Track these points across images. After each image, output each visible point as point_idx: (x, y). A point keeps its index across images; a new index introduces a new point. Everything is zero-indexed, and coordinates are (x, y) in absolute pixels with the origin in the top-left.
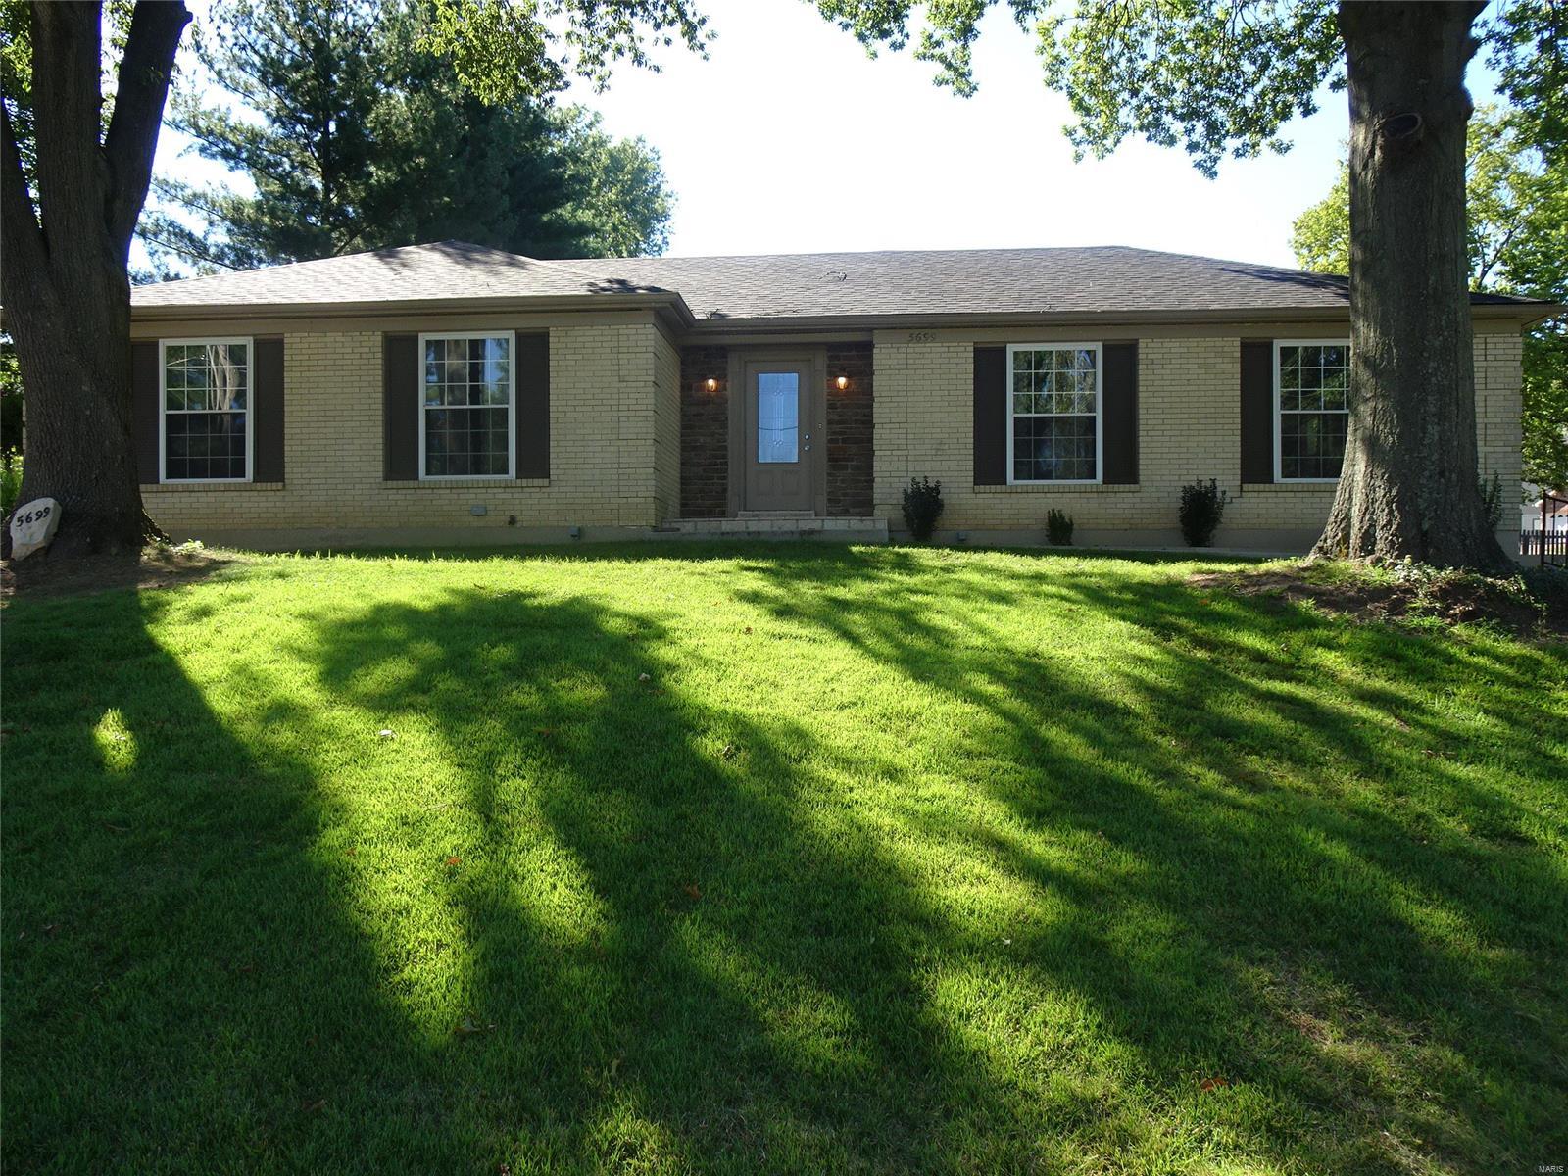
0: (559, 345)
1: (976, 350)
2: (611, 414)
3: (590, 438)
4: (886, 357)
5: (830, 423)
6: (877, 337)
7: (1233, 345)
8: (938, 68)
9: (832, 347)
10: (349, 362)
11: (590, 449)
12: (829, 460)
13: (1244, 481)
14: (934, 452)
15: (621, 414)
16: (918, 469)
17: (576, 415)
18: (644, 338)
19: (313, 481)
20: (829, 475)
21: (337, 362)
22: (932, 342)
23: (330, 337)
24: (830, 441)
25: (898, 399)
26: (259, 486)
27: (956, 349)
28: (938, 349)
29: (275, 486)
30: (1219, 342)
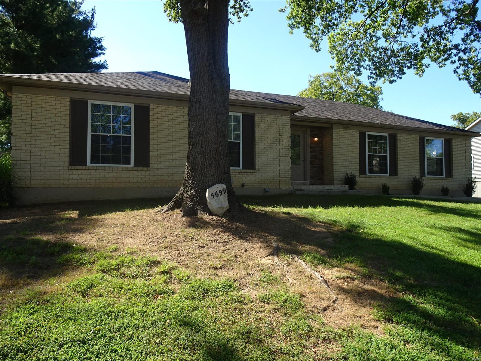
0: (259, 120)
1: (359, 133)
2: (276, 147)
4: (337, 133)
5: (311, 152)
6: (334, 126)
7: (417, 137)
9: (312, 128)
10: (179, 119)
11: (270, 159)
12: (311, 164)
14: (349, 164)
15: (280, 147)
16: (345, 169)
17: (265, 146)
19: (162, 167)
20: (311, 169)
21: (174, 118)
22: (349, 129)
23: (171, 108)
24: (311, 158)
25: (340, 147)
26: (136, 168)
27: (354, 132)
28: (350, 132)
29: (146, 169)
30: (413, 136)
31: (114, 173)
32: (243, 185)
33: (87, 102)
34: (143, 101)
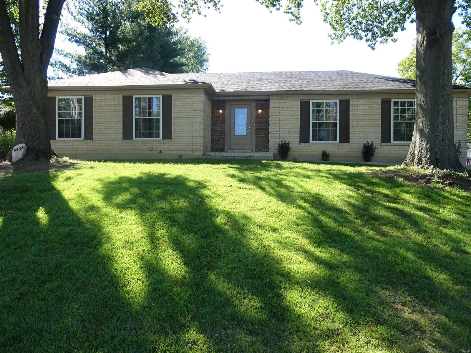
0: (175, 99)
1: (301, 102)
2: (190, 120)
3: (184, 127)
4: (273, 104)
5: (256, 123)
6: (271, 98)
7: (379, 101)
8: (290, 16)
9: (258, 101)
10: (112, 104)
11: (184, 131)
12: (256, 135)
13: (381, 142)
14: (287, 132)
15: (193, 120)
16: (283, 138)
17: (180, 120)
18: (201, 97)
19: (101, 140)
20: (256, 139)
21: (109, 104)
22: (288, 99)
23: (107, 96)
24: (256, 129)
25: (277, 116)
26: (85, 141)
27: (294, 102)
28: (290, 102)
29: (90, 141)
30: (375, 100)
31: (71, 144)
32: (161, 152)
33: (55, 98)
34: (88, 94)
